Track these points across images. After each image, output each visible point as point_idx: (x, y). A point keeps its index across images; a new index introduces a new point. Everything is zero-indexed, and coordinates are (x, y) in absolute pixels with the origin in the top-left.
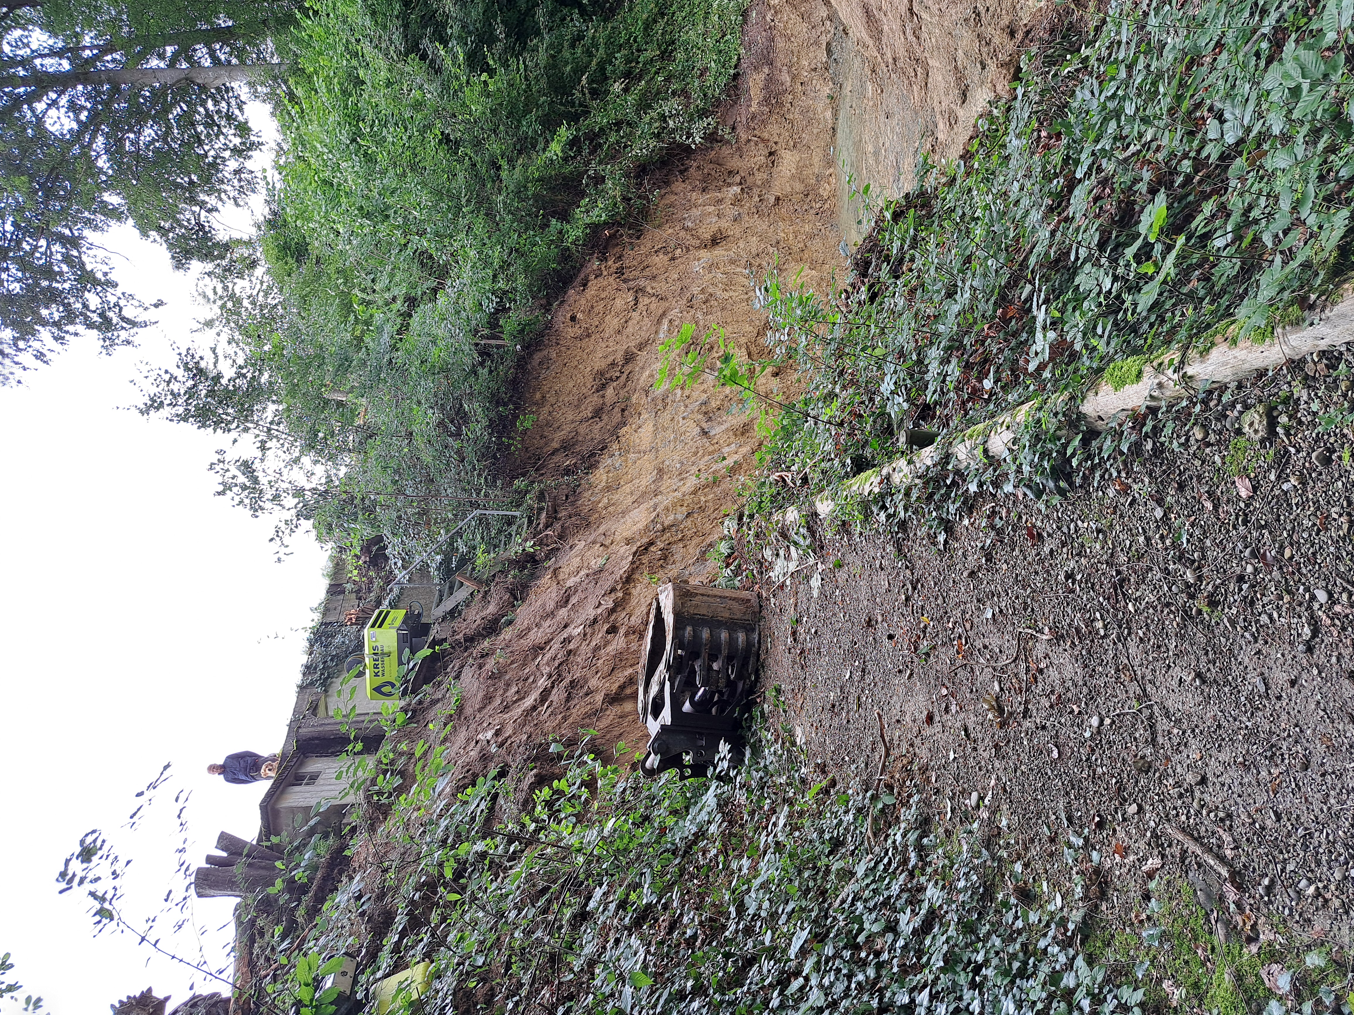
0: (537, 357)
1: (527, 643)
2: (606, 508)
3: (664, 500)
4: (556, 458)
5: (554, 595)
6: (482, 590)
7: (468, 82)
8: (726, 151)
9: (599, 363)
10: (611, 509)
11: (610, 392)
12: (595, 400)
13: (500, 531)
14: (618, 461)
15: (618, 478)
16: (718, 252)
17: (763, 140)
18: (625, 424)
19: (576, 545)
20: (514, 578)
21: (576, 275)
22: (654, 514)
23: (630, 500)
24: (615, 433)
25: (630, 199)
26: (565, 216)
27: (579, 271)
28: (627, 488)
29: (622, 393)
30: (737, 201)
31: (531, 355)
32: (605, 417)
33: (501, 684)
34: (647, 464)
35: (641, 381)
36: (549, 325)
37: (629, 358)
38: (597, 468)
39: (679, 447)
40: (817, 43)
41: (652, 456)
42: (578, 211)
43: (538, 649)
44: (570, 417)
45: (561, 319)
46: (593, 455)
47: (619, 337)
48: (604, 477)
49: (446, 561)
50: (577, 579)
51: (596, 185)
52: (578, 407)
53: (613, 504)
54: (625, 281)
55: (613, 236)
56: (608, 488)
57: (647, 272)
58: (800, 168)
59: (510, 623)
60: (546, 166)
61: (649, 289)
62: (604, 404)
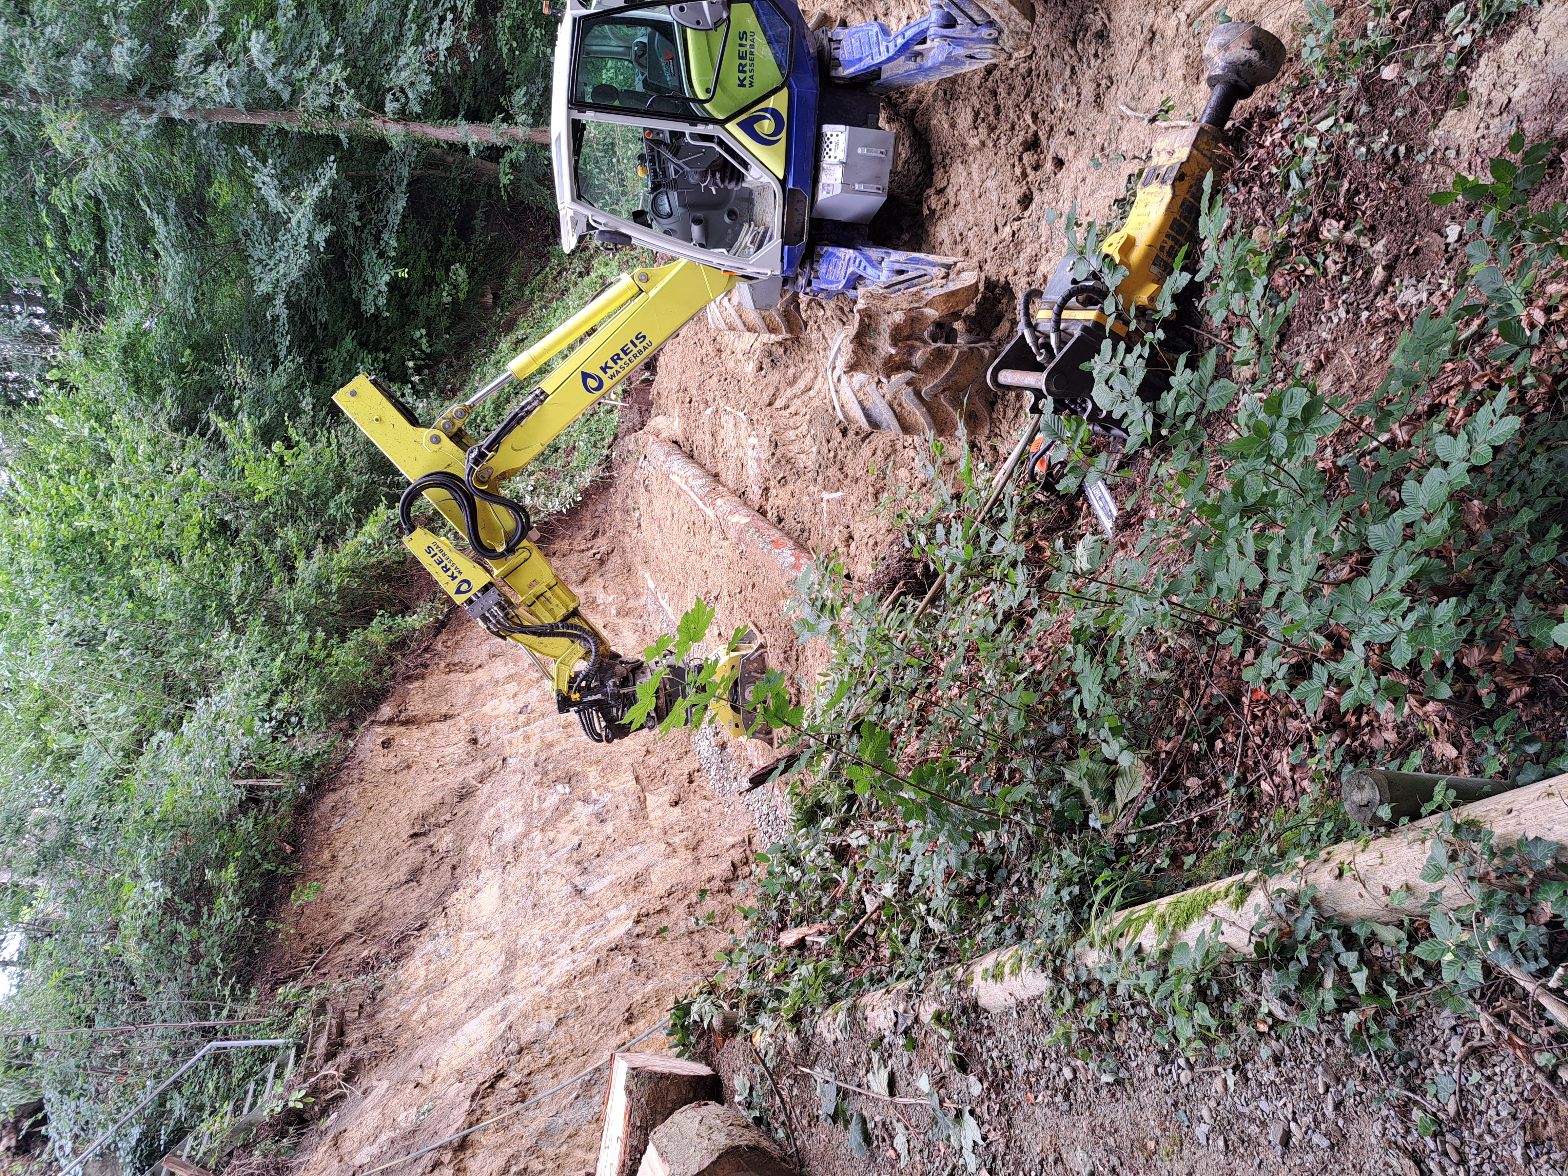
0: (330, 799)
2: (423, 1021)
3: (519, 1000)
4: (347, 948)
9: (419, 803)
10: (433, 1022)
13: (248, 1075)
14: (443, 944)
15: (444, 971)
18: (456, 888)
19: (373, 1088)
20: (264, 1156)
22: (503, 1026)
23: (463, 1006)
24: (441, 904)
28: (458, 987)
31: (320, 797)
32: (425, 880)
35: (482, 824)
36: (349, 755)
37: (464, 794)
38: (410, 957)
44: (373, 883)
45: (368, 745)
46: (404, 938)
48: (422, 972)
49: (148, 1137)
52: (385, 867)
53: (436, 1014)
56: (429, 989)
62: (425, 861)
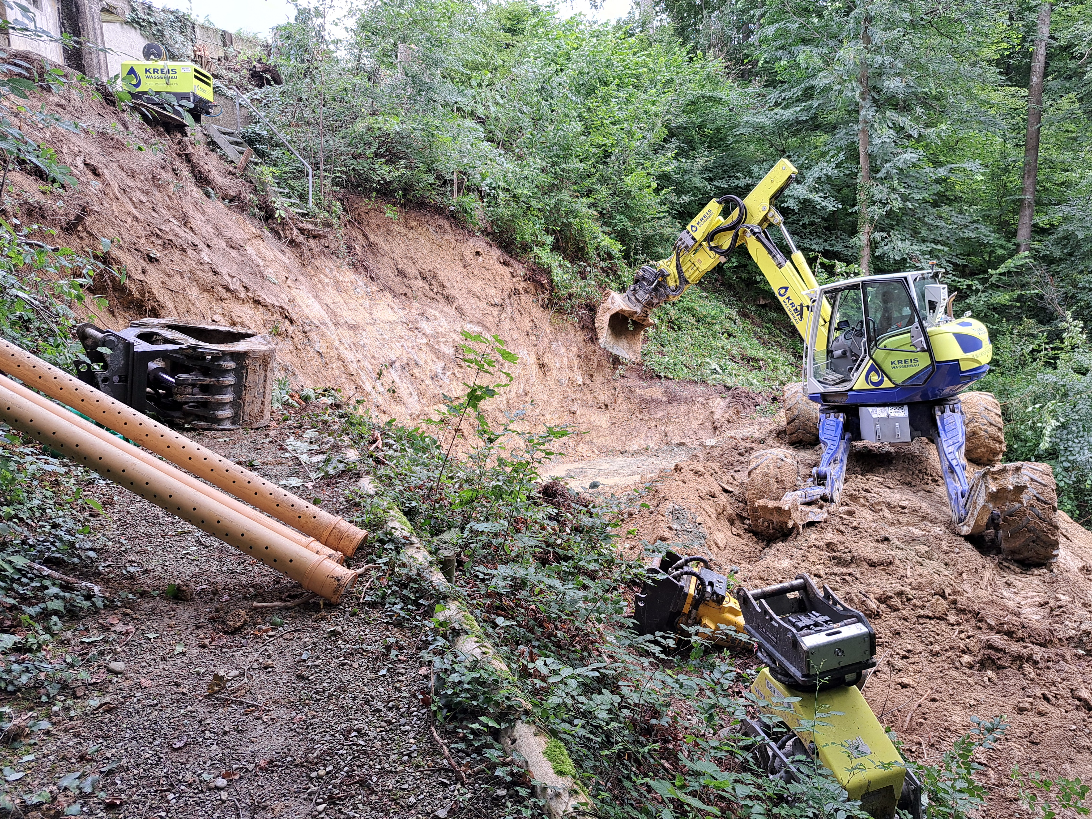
0: (445, 224)
1: (190, 210)
3: (331, 332)
5: (238, 236)
6: (236, 171)
7: (649, 174)
8: (608, 371)
9: (443, 275)
11: (420, 283)
12: (412, 271)
13: (292, 188)
14: (362, 290)
16: (534, 370)
17: (615, 399)
18: (394, 296)
19: (285, 255)
20: (250, 200)
21: (511, 257)
22: (318, 323)
23: (328, 301)
24: (385, 288)
25: (570, 299)
26: (556, 248)
27: (515, 259)
28: (338, 299)
29: (420, 294)
30: (571, 381)
31: (447, 218)
32: (399, 279)
33: (148, 186)
34: (361, 317)
35: (430, 310)
36: (471, 233)
37: (449, 299)
38: (355, 272)
39: (378, 344)
40: (685, 435)
41: (368, 320)
42: (561, 258)
43: (185, 221)
45: (477, 244)
47: (465, 291)
49: (261, 139)
50: (254, 257)
51: (580, 273)
53: (323, 287)
54: (510, 296)
55: (542, 286)
57: (517, 314)
58: (596, 428)
59: (208, 195)
60: (592, 233)
61: (504, 315)
62: (410, 278)
